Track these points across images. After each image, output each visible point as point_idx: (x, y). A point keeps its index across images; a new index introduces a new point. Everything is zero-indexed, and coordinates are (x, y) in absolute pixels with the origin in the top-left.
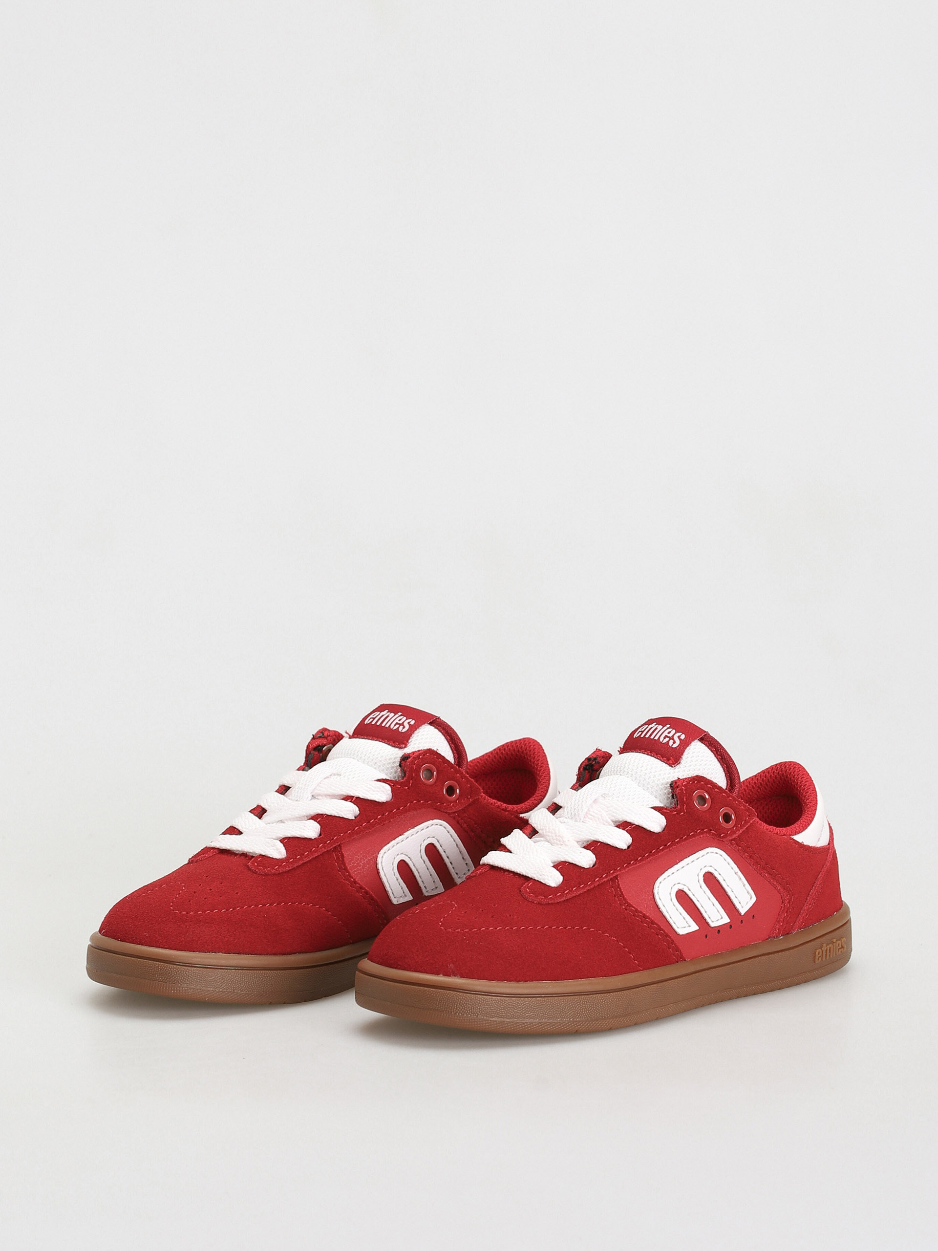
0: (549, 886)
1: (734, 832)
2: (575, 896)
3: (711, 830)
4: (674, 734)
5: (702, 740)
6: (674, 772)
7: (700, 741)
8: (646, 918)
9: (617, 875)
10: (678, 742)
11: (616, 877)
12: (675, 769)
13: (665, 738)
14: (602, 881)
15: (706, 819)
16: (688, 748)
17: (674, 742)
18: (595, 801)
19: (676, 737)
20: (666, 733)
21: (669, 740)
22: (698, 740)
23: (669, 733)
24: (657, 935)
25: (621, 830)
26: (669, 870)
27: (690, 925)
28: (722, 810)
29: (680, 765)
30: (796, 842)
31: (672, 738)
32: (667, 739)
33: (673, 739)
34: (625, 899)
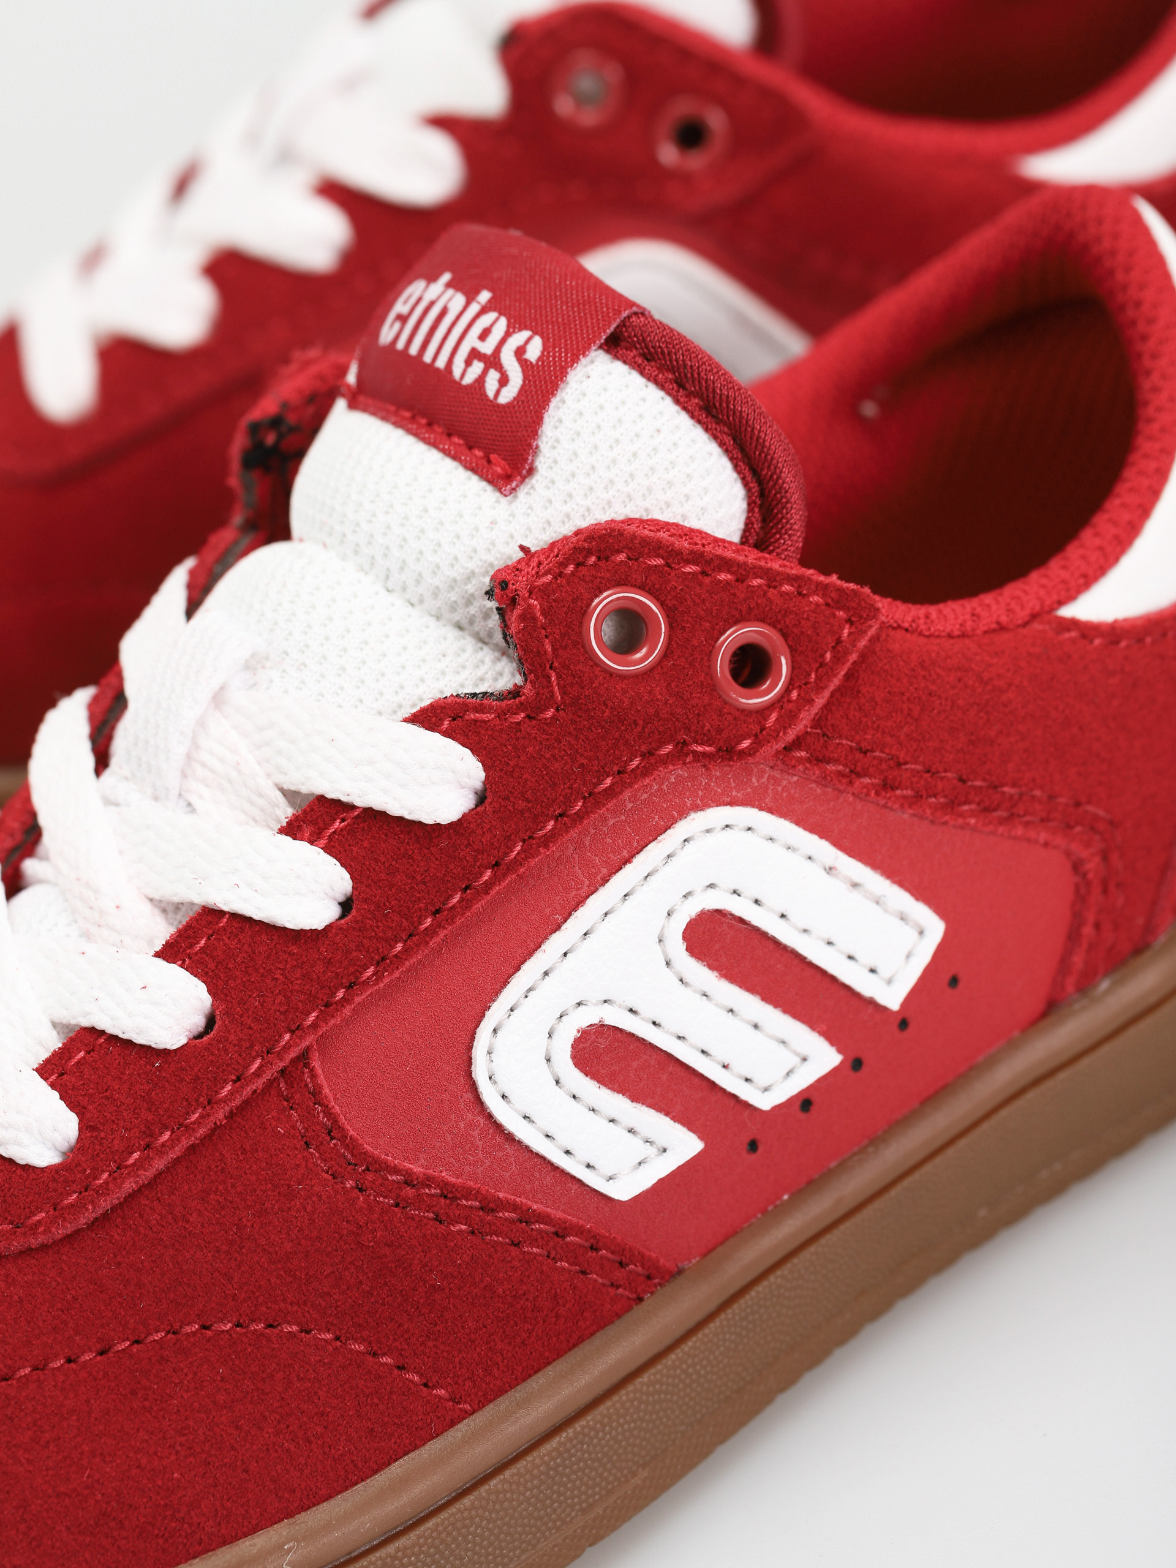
0: (27, 1168)
1: (789, 718)
2: (139, 1190)
3: (685, 743)
4: (503, 341)
5: (615, 345)
6: (512, 515)
7: (608, 351)
8: (456, 1198)
9: (308, 1049)
10: (516, 378)
11: (304, 1057)
12: (516, 497)
13: (468, 363)
14: (247, 1091)
15: (652, 711)
16: (554, 402)
17: (504, 381)
18: (218, 699)
19: (508, 358)
20: (472, 341)
21: (485, 372)
22: (601, 347)
23: (484, 335)
24: (517, 1245)
25: (303, 846)
26: (525, 967)
27: (665, 1145)
28: (731, 638)
29: (536, 481)
30: (1086, 630)
31: (493, 361)
32: (477, 367)
33: (499, 367)
34: (352, 1146)
